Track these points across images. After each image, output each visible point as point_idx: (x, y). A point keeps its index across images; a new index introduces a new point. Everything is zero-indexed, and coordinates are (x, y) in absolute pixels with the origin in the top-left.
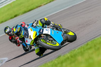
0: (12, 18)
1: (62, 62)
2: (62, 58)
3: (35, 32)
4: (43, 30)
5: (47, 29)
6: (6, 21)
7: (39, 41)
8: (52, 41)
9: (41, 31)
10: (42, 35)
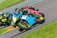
3: (16, 18)
5: (24, 16)
7: (18, 24)
8: (26, 24)
10: (21, 20)
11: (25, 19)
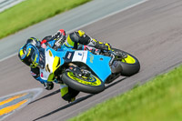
0: (50, 16)
1: (140, 97)
2: (141, 89)
3: (57, 59)
4: (73, 53)
5: (81, 52)
6: (40, 21)
8: (88, 75)
9: (69, 57)
10: (71, 64)
11: (84, 61)
